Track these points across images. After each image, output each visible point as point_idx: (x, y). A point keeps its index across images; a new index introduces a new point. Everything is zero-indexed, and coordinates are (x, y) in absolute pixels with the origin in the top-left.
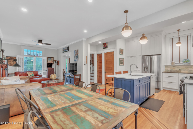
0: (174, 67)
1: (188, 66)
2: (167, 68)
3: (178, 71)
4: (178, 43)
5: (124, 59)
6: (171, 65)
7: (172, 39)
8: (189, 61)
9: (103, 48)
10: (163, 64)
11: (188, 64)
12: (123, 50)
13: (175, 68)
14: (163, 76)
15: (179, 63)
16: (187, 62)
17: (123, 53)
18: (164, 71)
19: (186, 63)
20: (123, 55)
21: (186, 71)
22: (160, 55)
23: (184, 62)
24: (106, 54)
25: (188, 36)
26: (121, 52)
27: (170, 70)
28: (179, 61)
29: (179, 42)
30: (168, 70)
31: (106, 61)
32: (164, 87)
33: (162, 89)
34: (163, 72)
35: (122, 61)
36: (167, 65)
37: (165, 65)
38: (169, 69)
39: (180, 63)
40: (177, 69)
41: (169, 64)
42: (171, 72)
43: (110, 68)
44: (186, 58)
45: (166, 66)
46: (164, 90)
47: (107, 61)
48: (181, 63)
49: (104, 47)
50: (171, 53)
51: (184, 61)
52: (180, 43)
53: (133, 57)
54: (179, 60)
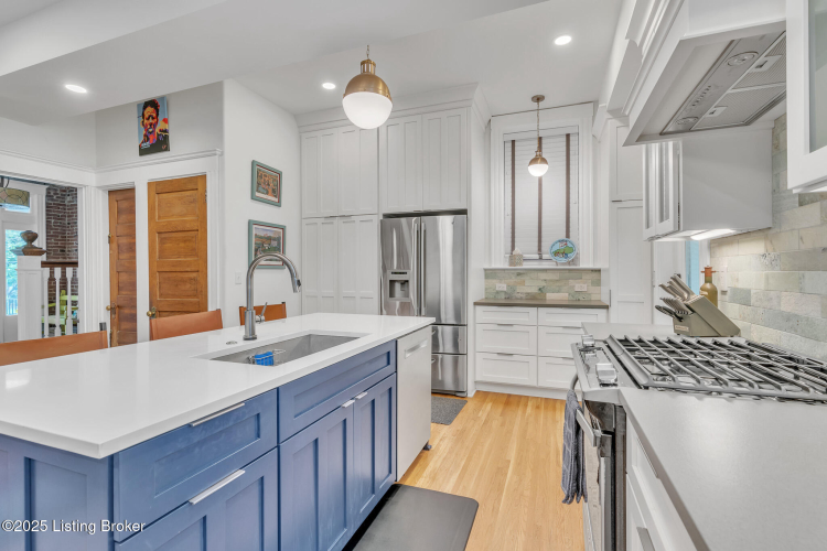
0: (519, 274)
1: (570, 270)
2: (494, 281)
3: (533, 297)
4: (534, 161)
5: (283, 228)
6: (507, 266)
7: (513, 142)
8: (572, 250)
9: (143, 152)
10: (477, 264)
11: (569, 263)
12: (280, 174)
13: (523, 283)
14: (475, 323)
15: (537, 256)
16: (565, 255)
17: (277, 192)
18: (481, 297)
19: (564, 260)
20: (278, 204)
21: (562, 296)
22: (463, 212)
23: (556, 253)
24: (159, 188)
25: (568, 136)
26: (266, 183)
27: (505, 289)
28: (536, 249)
29: (538, 159)
30: (498, 292)
31: (160, 234)
32: (478, 379)
33: (471, 394)
34: (476, 304)
35: (269, 239)
36: (493, 266)
37: (487, 267)
38: (502, 286)
39: (541, 258)
40: (529, 287)
41: (500, 262)
42: (508, 303)
43: (188, 286)
44: (563, 236)
45: (490, 274)
46: (482, 396)
47: (162, 241)
48: (544, 256)
49: (147, 144)
50: (510, 212)
51: (557, 247)
52: (544, 161)
53: (336, 221)
54: (536, 244)
